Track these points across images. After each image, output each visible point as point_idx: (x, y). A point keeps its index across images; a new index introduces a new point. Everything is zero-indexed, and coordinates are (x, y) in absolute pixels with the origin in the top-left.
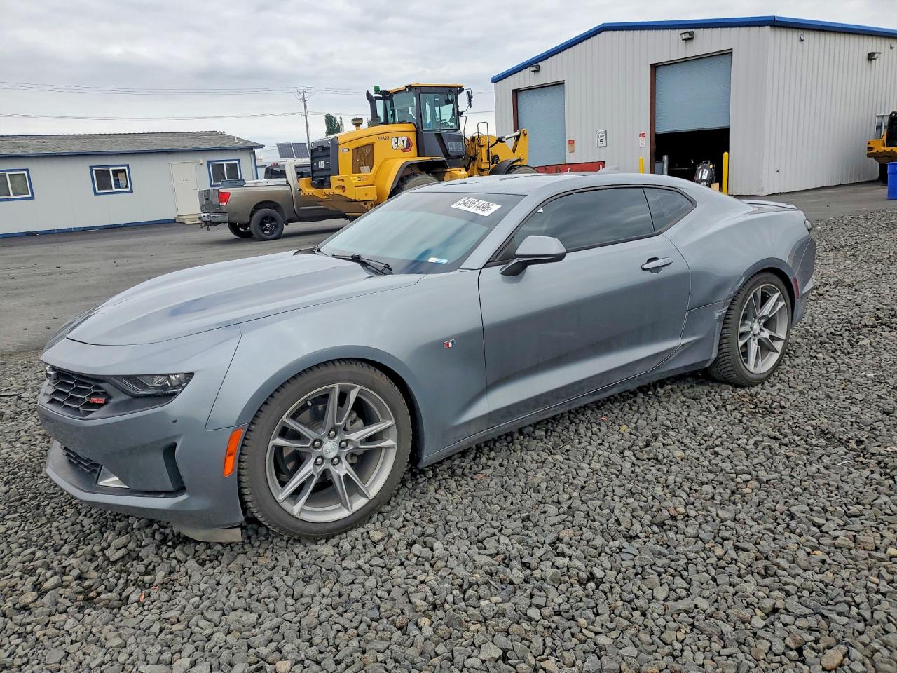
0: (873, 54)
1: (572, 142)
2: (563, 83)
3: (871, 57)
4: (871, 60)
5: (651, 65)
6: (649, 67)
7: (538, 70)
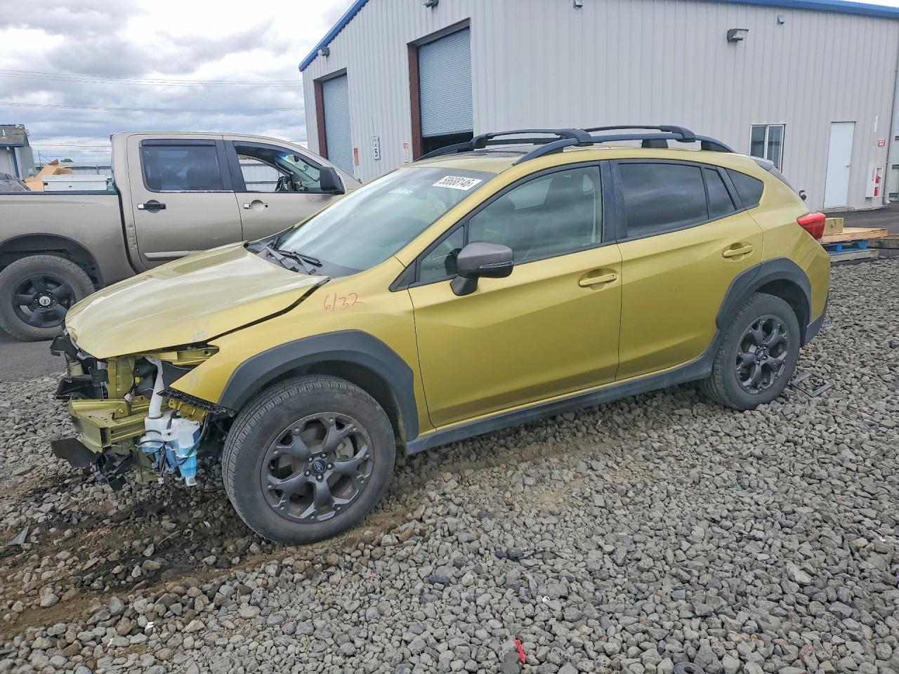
0: (735, 31)
1: (356, 150)
2: (346, 74)
3: (732, 38)
4: (736, 40)
5: (408, 44)
6: (406, 46)
7: (327, 54)
